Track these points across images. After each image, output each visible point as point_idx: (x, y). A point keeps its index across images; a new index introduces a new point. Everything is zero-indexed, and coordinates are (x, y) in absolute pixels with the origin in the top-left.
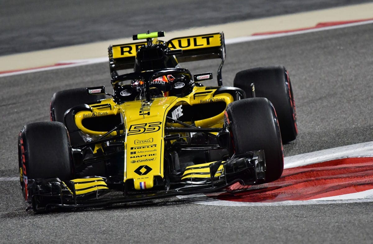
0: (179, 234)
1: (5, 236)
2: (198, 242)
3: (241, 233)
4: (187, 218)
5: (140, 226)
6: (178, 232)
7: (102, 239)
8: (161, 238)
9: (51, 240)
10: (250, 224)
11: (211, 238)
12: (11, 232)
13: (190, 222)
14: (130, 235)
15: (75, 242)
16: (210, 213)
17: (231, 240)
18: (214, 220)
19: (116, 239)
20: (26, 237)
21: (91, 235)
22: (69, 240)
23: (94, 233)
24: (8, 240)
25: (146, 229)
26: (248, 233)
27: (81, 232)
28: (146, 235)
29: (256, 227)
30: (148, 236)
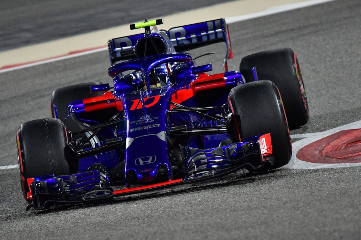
0: (276, 200)
1: (100, 214)
2: (296, 207)
3: (339, 194)
4: (283, 183)
5: (236, 195)
6: (274, 198)
7: (198, 210)
8: (259, 205)
9: (147, 214)
10: (348, 185)
11: (309, 202)
12: (106, 209)
13: (286, 187)
14: (227, 204)
15: (172, 215)
16: (305, 177)
17: (329, 202)
18: (310, 183)
19: (213, 209)
20: (122, 213)
21: (187, 207)
22: (165, 213)
23: (189, 205)
24: (104, 218)
25: (241, 197)
26: (346, 194)
27: (177, 205)
28: (242, 203)
29: (354, 188)
30: (245, 204)
